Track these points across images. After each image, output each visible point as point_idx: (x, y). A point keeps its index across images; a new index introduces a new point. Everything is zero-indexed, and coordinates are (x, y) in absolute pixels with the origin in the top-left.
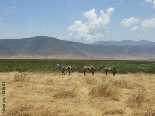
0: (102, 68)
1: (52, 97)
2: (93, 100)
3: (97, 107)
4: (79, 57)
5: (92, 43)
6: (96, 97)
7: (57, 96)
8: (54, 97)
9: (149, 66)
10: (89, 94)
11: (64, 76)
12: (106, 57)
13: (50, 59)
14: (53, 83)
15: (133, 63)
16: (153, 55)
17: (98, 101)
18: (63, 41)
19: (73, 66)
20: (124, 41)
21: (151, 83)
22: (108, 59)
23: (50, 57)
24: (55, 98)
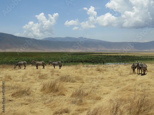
0: (51, 63)
1: (10, 95)
2: (45, 96)
3: (48, 104)
4: (32, 50)
5: (43, 39)
6: (47, 93)
7: (15, 94)
8: (12, 95)
9: (86, 57)
10: (42, 90)
11: (20, 69)
12: (54, 50)
13: (8, 52)
14: (11, 79)
15: (74, 54)
16: (88, 48)
17: (49, 97)
18: (18, 37)
19: (28, 58)
20: (67, 38)
21: (88, 75)
22: (55, 52)
23: (8, 50)
24: (13, 97)
